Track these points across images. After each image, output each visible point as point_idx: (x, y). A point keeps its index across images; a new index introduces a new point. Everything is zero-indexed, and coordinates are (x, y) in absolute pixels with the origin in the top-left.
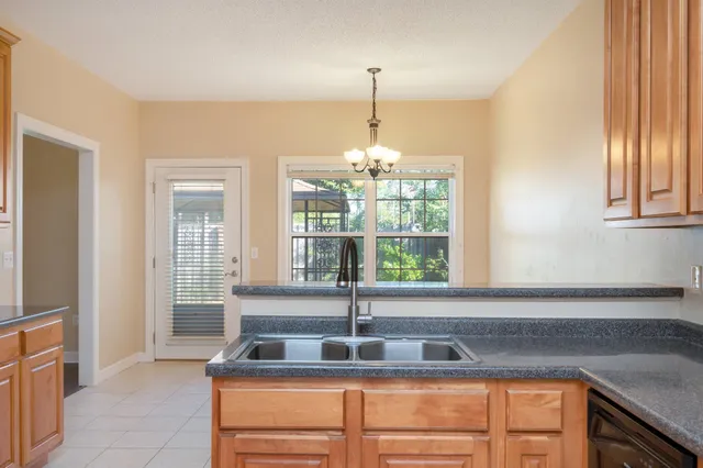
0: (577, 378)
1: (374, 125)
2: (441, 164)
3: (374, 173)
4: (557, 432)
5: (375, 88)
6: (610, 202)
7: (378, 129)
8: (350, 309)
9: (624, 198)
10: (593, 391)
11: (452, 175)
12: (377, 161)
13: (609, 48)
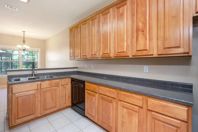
0: (70, 77)
1: (24, 42)
2: (36, 49)
3: (24, 50)
4: (67, 84)
5: (24, 35)
6: (70, 57)
7: (25, 42)
8: (33, 72)
9: (72, 57)
10: (72, 79)
11: (38, 52)
12: (25, 48)
13: (70, 38)
